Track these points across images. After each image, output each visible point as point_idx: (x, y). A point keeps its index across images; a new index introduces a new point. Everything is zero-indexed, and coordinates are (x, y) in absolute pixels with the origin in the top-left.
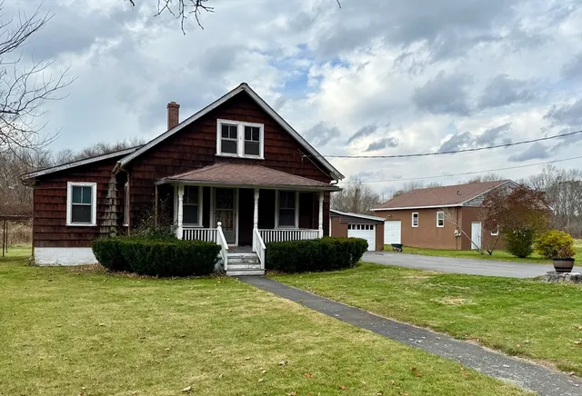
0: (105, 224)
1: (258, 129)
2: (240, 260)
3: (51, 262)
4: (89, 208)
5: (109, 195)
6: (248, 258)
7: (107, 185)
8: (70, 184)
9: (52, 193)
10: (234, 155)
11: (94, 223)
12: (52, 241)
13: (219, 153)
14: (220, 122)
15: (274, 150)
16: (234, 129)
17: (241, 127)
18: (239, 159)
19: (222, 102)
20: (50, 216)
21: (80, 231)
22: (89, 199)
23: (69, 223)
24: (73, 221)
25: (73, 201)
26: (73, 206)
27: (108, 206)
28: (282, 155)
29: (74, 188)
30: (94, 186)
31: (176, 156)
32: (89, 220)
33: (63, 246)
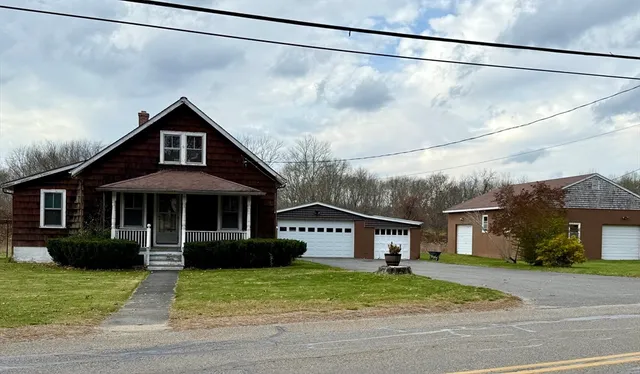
0: (73, 226)
1: (200, 138)
2: (165, 258)
3: (27, 260)
4: (60, 212)
5: (77, 201)
6: (174, 256)
7: (75, 192)
8: (43, 191)
9: (27, 200)
10: (177, 163)
11: (64, 225)
12: (28, 241)
13: (162, 161)
14: (163, 133)
15: (216, 157)
16: (177, 138)
17: (183, 136)
18: (182, 166)
19: (162, 115)
20: (26, 219)
21: (53, 232)
22: (59, 204)
23: (42, 225)
24: (45, 224)
25: (46, 206)
26: (46, 211)
27: (76, 211)
28: (224, 161)
29: (46, 194)
30: (64, 193)
31: (122, 165)
32: (60, 223)
33: (37, 246)
